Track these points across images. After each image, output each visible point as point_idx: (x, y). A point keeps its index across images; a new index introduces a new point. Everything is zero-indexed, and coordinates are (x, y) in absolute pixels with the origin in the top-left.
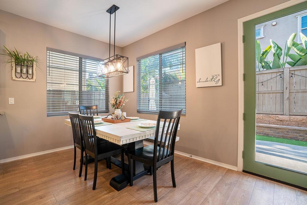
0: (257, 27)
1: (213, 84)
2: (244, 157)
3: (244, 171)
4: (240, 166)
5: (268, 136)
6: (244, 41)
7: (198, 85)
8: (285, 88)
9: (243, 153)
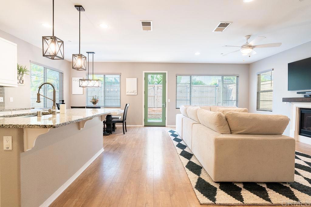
0: (148, 75)
1: (134, 94)
2: (144, 121)
3: (145, 126)
4: (143, 125)
5: (149, 118)
6: (145, 79)
7: (127, 94)
8: (155, 95)
9: (144, 119)
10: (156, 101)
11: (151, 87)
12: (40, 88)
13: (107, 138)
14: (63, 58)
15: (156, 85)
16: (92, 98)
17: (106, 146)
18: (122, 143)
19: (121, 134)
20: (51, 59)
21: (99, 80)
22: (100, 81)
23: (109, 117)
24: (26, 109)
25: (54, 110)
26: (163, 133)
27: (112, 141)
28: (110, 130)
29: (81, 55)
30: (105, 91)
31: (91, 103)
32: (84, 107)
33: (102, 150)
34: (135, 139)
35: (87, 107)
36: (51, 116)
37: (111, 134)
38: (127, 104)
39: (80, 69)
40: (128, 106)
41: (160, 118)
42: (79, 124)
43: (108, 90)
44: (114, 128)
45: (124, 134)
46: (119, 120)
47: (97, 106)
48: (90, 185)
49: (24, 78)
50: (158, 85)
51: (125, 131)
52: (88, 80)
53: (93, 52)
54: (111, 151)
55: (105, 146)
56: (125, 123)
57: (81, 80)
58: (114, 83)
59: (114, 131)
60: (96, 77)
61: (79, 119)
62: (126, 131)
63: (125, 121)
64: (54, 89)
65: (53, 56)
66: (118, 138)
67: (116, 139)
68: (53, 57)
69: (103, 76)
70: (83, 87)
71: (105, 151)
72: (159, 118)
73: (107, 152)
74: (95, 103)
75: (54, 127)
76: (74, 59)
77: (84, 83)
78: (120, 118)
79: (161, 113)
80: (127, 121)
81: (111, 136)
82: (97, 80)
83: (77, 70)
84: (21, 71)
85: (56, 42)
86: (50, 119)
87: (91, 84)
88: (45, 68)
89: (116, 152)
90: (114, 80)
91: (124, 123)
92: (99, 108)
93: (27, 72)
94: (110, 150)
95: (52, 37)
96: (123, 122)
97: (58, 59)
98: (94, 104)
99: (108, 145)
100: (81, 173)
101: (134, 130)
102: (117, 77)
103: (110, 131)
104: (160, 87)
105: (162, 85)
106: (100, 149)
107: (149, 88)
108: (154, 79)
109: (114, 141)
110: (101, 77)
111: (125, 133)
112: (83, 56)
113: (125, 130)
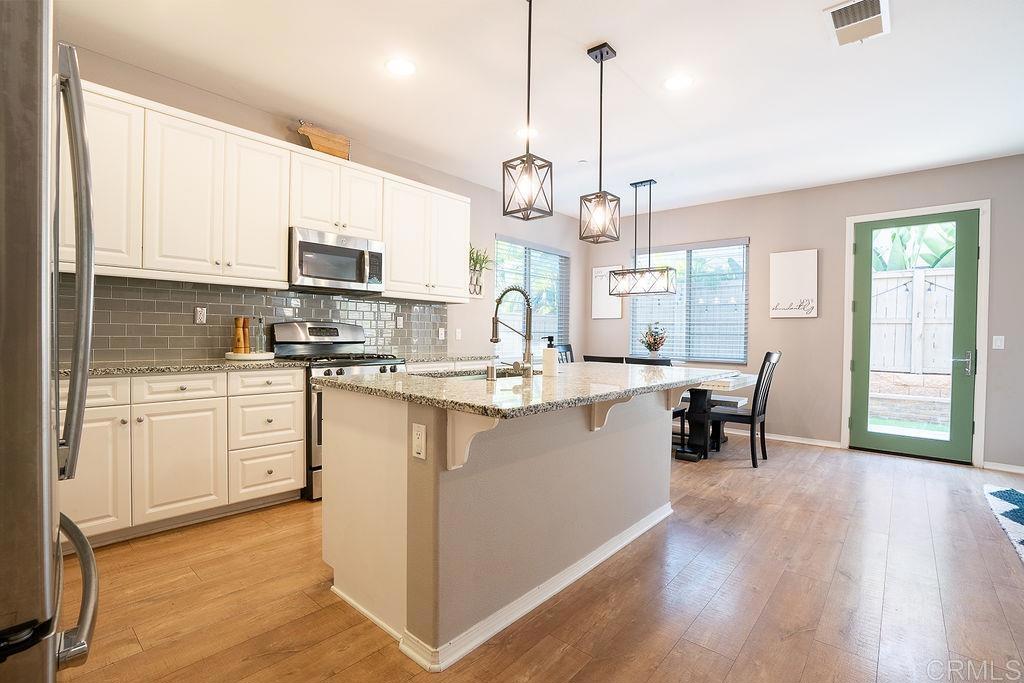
0: (875, 232)
1: (802, 313)
2: (850, 426)
3: (850, 447)
4: (846, 441)
5: (877, 417)
6: (855, 251)
7: (773, 314)
8: (915, 315)
9: (851, 420)
10: (917, 345)
11: (893, 284)
12: (499, 302)
13: (691, 470)
14: (551, 211)
15: (920, 275)
16: (645, 330)
17: (682, 500)
18: (742, 499)
19: (742, 465)
20: (523, 219)
21: (668, 269)
22: (671, 272)
23: (698, 396)
24: (481, 358)
25: (526, 366)
26: (953, 493)
27: (705, 486)
28: (702, 443)
29: (606, 193)
30: (689, 306)
31: (643, 346)
32: (619, 360)
33: (666, 511)
34: (800, 495)
35: (630, 361)
36: (518, 381)
37: (706, 458)
38: (768, 355)
39: (601, 239)
40: (774, 359)
41: (939, 419)
42: (591, 411)
43: (701, 301)
44: (718, 440)
45: (755, 465)
46: (739, 413)
47: (661, 358)
48: (612, 617)
49: (482, 280)
50: (930, 272)
51: (759, 455)
52: (635, 272)
53: (650, 181)
54: (697, 522)
55: (678, 498)
56: (762, 424)
57: (615, 273)
58: (724, 277)
59: (718, 450)
60: (659, 260)
61: (579, 399)
62: (765, 457)
63: (758, 420)
64: (528, 305)
65: (525, 209)
66: (728, 476)
67: (723, 482)
68: (527, 213)
69: (683, 254)
70: (619, 295)
71: (674, 513)
72: (931, 421)
73: (680, 520)
74: (653, 346)
75: (505, 416)
76: (584, 209)
77: (623, 284)
78: (744, 403)
79: (949, 400)
80: (768, 418)
81: (703, 464)
82: (662, 271)
83: (593, 242)
84: (477, 262)
85: (533, 169)
86: (516, 389)
87: (643, 283)
88: (528, 250)
89: (715, 530)
90: (726, 267)
91: (758, 426)
92: (666, 363)
93: (489, 265)
94: (693, 517)
95: (524, 156)
96: (751, 419)
97: (540, 217)
98: (651, 350)
99: (687, 497)
100: (592, 567)
101: (797, 457)
102: (737, 252)
103: (700, 446)
104: (940, 281)
105: (952, 271)
106: (659, 505)
107: (877, 287)
108: (909, 245)
109: (714, 487)
110: (677, 260)
111: (759, 462)
112: (610, 197)
113: (759, 451)
